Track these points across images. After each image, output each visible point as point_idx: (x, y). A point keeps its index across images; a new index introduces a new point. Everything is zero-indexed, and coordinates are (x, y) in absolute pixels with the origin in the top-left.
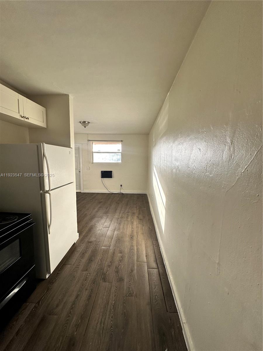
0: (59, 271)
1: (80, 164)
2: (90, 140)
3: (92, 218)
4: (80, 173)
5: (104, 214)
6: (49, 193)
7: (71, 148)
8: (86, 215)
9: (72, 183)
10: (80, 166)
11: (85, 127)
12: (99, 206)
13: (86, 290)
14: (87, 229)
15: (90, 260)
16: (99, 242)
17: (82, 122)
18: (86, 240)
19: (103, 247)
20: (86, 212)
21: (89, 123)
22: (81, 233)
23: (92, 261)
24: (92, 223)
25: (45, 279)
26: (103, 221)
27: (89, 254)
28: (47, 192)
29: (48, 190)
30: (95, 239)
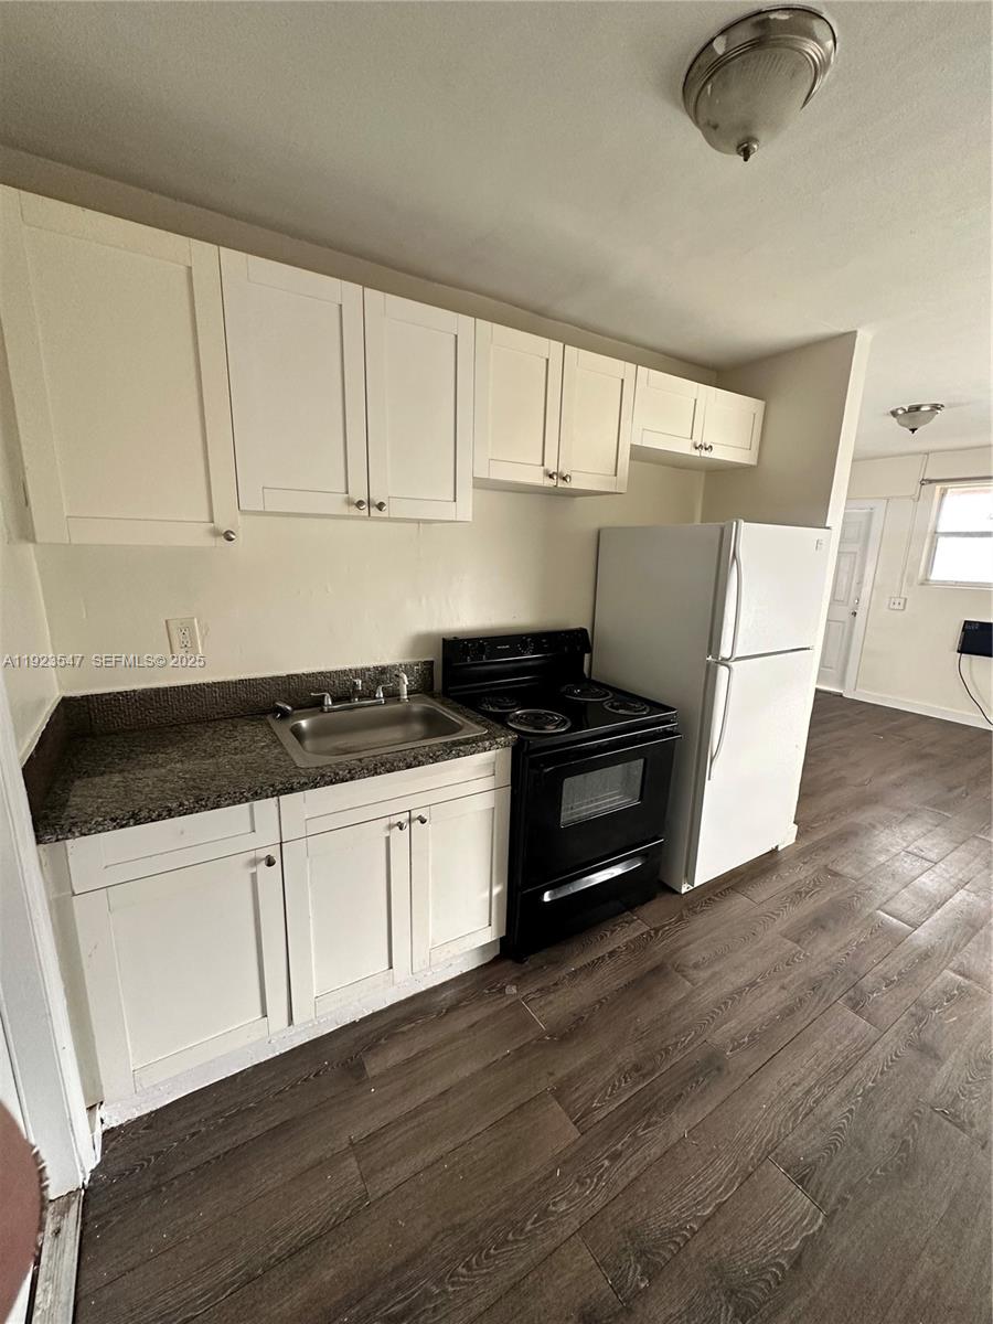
0: (716, 896)
1: (860, 583)
2: (931, 481)
3: (866, 801)
4: (854, 621)
5: (927, 803)
6: (729, 667)
7: (828, 528)
8: (839, 783)
9: (805, 649)
10: (859, 590)
11: (913, 430)
12: (916, 767)
13: (783, 988)
14: (833, 828)
15: (819, 923)
16: (870, 889)
17: (900, 412)
18: (822, 860)
19: (879, 912)
20: (843, 773)
21: (936, 407)
22: (807, 831)
23: (823, 927)
24: (863, 817)
25: (676, 892)
26: (912, 830)
27: (817, 904)
28: (725, 662)
29: (728, 657)
30: (857, 874)
